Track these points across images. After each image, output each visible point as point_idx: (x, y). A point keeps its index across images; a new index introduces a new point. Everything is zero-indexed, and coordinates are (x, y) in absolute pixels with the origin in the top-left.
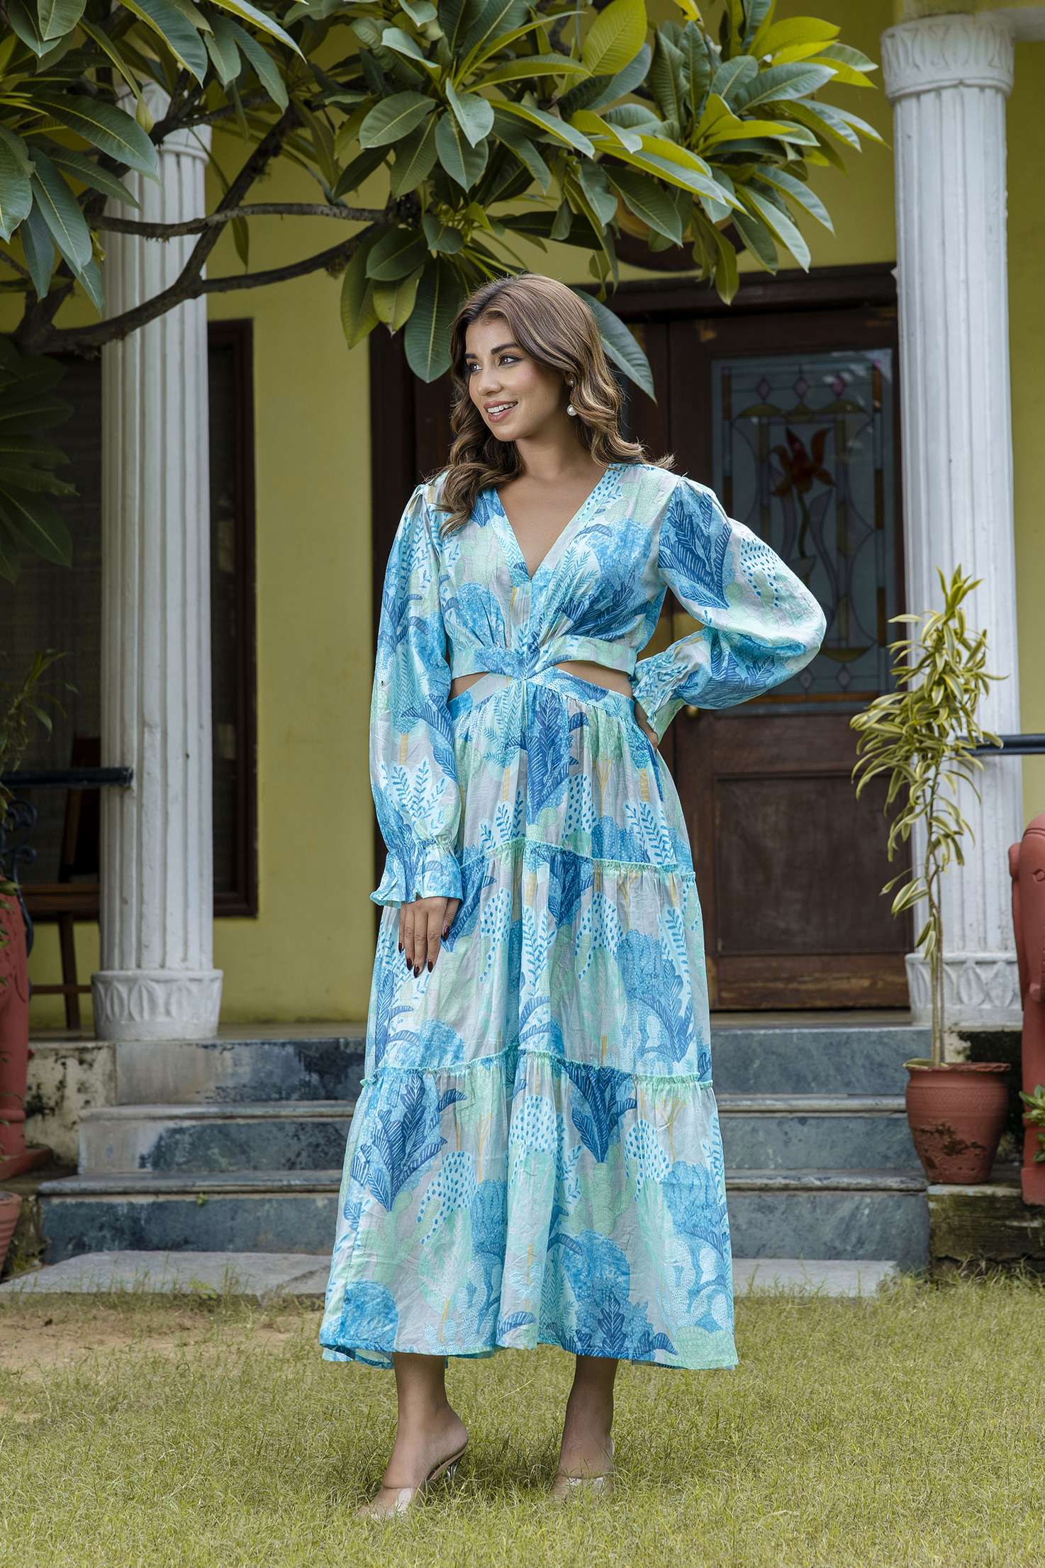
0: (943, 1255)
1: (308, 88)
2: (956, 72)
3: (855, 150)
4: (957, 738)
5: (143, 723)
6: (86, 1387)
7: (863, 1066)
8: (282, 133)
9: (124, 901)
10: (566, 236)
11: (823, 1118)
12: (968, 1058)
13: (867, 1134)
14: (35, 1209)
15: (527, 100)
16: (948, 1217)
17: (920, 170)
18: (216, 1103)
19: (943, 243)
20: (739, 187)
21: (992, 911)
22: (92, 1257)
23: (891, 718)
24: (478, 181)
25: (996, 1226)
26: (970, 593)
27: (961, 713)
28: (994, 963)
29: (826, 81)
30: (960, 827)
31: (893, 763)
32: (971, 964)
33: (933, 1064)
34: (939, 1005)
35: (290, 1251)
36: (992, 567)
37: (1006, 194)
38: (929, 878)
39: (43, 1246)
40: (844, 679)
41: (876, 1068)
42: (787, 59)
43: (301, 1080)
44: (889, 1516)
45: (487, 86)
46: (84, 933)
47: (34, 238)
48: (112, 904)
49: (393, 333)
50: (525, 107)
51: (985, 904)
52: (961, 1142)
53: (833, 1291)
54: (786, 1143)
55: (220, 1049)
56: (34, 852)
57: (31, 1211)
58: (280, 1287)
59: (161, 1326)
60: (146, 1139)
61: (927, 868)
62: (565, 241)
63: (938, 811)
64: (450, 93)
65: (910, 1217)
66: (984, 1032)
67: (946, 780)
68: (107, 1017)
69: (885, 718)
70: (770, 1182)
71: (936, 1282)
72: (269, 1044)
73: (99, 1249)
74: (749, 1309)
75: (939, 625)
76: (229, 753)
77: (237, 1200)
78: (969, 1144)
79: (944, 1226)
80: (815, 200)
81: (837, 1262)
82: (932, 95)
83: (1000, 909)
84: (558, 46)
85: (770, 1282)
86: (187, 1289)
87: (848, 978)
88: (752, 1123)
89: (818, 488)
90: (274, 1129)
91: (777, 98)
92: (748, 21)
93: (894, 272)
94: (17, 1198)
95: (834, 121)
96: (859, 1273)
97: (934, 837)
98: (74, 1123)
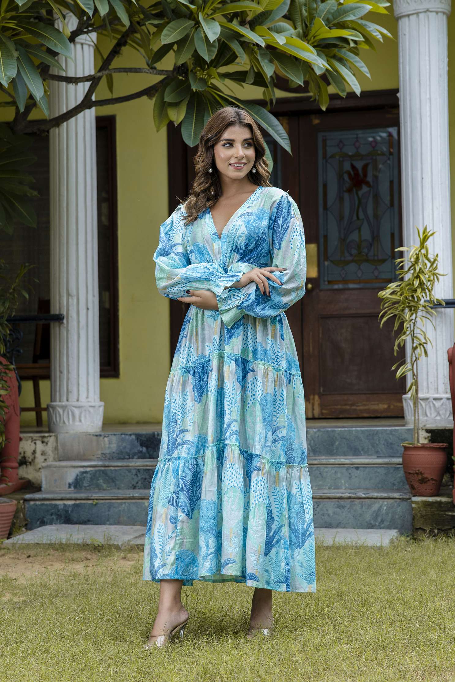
0: (418, 527)
1: (139, 16)
2: (426, 6)
3: (381, 41)
4: (425, 301)
5: (68, 295)
6: (45, 586)
7: (384, 444)
8: (127, 36)
9: (61, 372)
10: (252, 82)
11: (366, 467)
12: (430, 440)
13: (385, 474)
14: (23, 506)
15: (235, 22)
16: (420, 511)
17: (409, 49)
18: (101, 460)
19: (420, 82)
20: (329, 59)
21: (441, 376)
22: (48, 527)
23: (396, 293)
24: (213, 58)
25: (442, 514)
26: (431, 238)
27: (427, 291)
28: (441, 399)
29: (367, 11)
30: (426, 341)
31: (397, 313)
32: (431, 399)
33: (414, 444)
34: (417, 418)
35: (134, 525)
36: (441, 226)
37: (447, 59)
38: (412, 363)
39: (26, 522)
40: (376, 273)
41: (390, 445)
42: (350, 1)
43: (138, 450)
44: (392, 646)
45: (218, 15)
46: (44, 385)
47: (18, 86)
48: (56, 373)
49: (176, 125)
50: (234, 24)
51: (437, 373)
52: (426, 478)
53: (370, 543)
54: (350, 478)
55: (103, 437)
56: (22, 351)
57: (21, 507)
58: (129, 541)
59: (77, 559)
60: (71, 476)
61: (412, 359)
62: (252, 84)
63: (417, 333)
64: (201, 19)
65: (404, 510)
66: (437, 430)
67: (420, 320)
68: (54, 423)
69: (393, 293)
70: (343, 495)
71: (415, 539)
72: (124, 434)
73: (51, 524)
74: (333, 551)
75: (417, 252)
76: (107, 306)
77: (111, 503)
78: (430, 479)
79: (419, 515)
80: (363, 64)
81: (372, 530)
82: (415, 16)
83: (444, 375)
85: (342, 540)
86: (89, 542)
87: (378, 404)
88: (335, 469)
89: (365, 189)
90: (127, 472)
91: (345, 19)
93: (398, 95)
94: (15, 502)
95: (371, 29)
96: (381, 536)
97: (415, 345)
98: (40, 469)
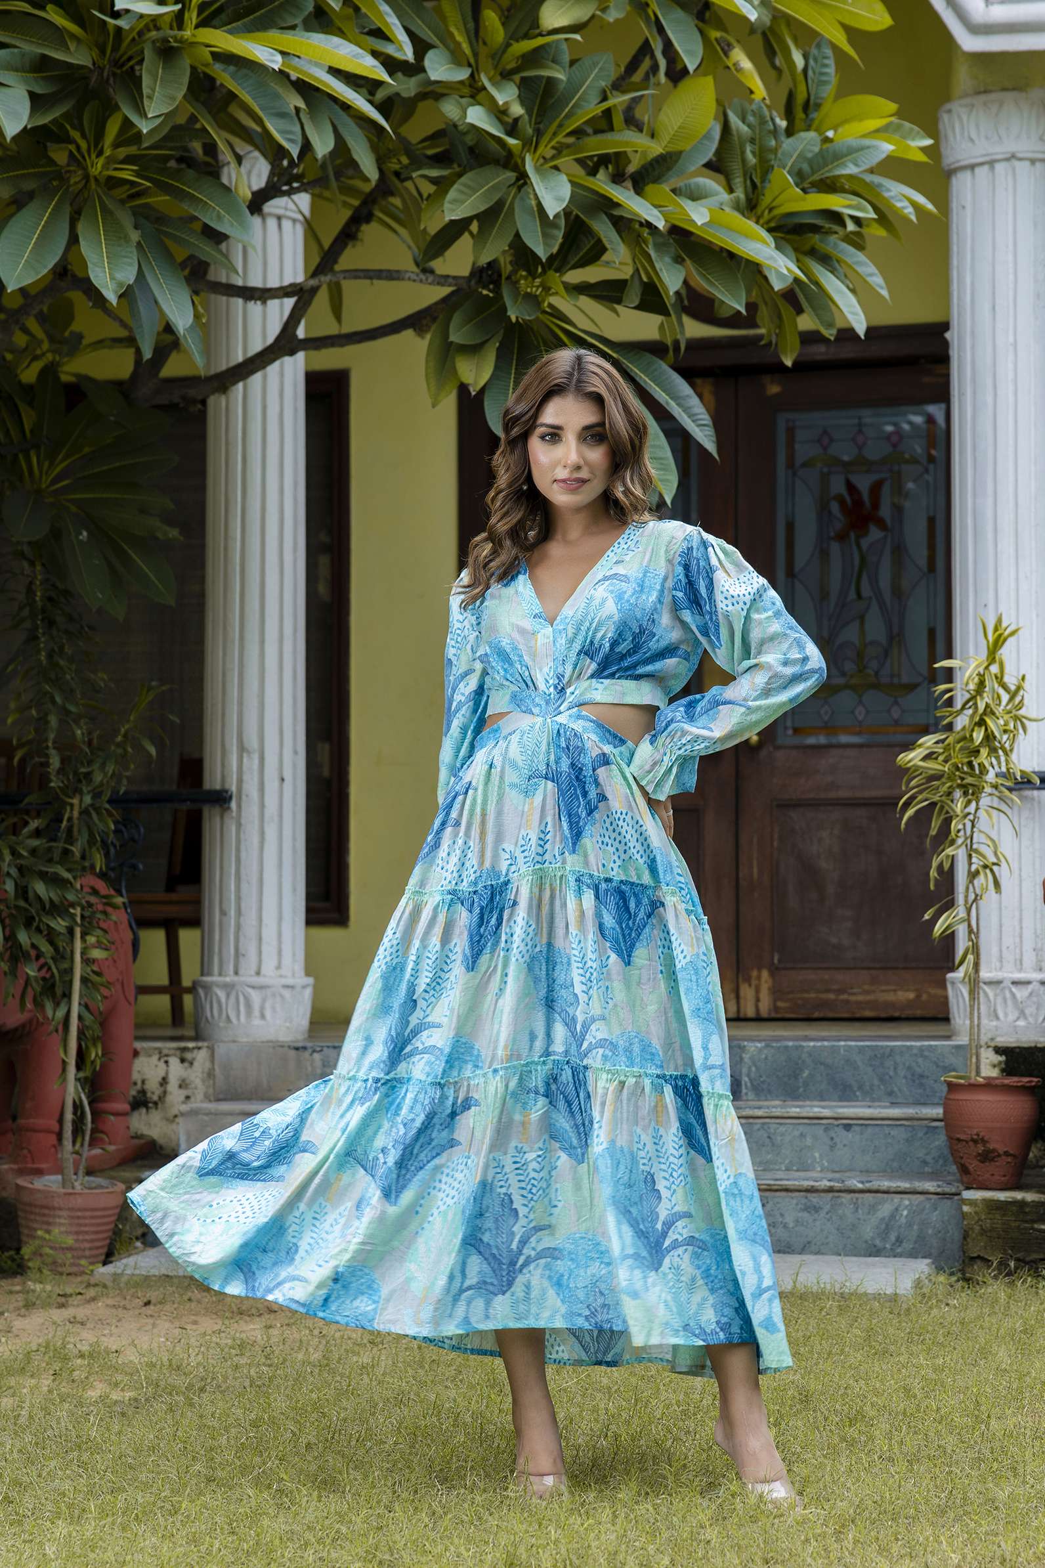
0: (975, 1255)
1: (398, 160)
2: (1010, 146)
3: (911, 221)
4: (997, 775)
5: (242, 749)
6: (178, 1368)
7: (905, 1077)
8: (374, 202)
9: (223, 913)
10: (637, 302)
11: (866, 1125)
12: (1003, 1071)
13: (907, 1140)
15: (602, 175)
16: (980, 1220)
17: (973, 238)
19: (994, 308)
20: (801, 257)
21: (1028, 934)
23: (934, 756)
24: (555, 250)
25: (1025, 1228)
26: (1011, 640)
27: (1000, 752)
28: (1029, 983)
29: (883, 156)
30: (998, 858)
31: (936, 798)
32: (1007, 983)
33: (970, 1078)
34: (976, 1022)
36: (1034, 615)
38: (969, 906)
40: (896, 713)
41: (918, 1079)
42: (847, 135)
45: (565, 161)
46: (187, 938)
47: (140, 303)
48: (212, 914)
49: (473, 393)
50: (600, 180)
51: (1021, 928)
52: (994, 1150)
53: (871, 1287)
54: (832, 1148)
55: (310, 1051)
56: (141, 867)
59: (250, 1310)
61: (966, 897)
62: (636, 308)
63: (978, 843)
64: (529, 168)
65: (946, 1218)
66: (1018, 1048)
67: (987, 815)
68: (207, 1019)
69: (928, 757)
70: (816, 1184)
71: (967, 1280)
74: (791, 1305)
75: (981, 670)
76: (324, 771)
78: (1002, 1152)
79: (977, 1228)
80: (873, 268)
81: (877, 1259)
82: (986, 167)
83: (1035, 933)
84: (631, 121)
85: (813, 1279)
87: (895, 991)
88: (801, 1128)
89: (875, 534)
91: (838, 172)
92: (812, 98)
93: (948, 335)
95: (892, 194)
96: (896, 1272)
97: (974, 868)
98: (176, 1116)
